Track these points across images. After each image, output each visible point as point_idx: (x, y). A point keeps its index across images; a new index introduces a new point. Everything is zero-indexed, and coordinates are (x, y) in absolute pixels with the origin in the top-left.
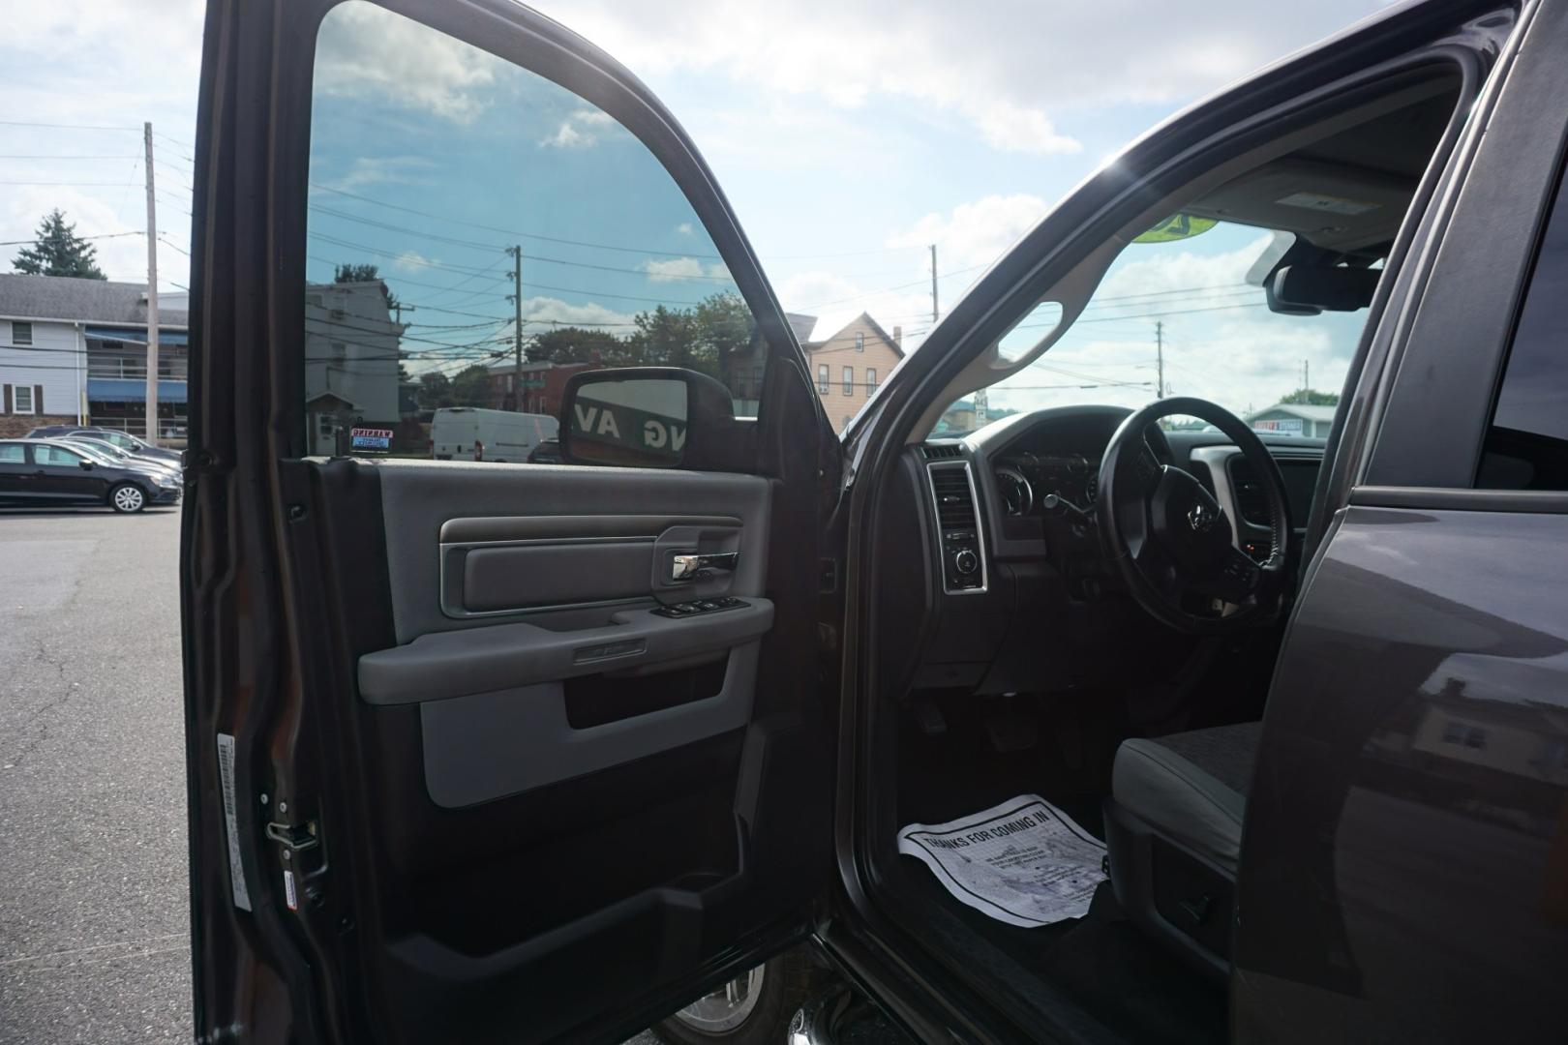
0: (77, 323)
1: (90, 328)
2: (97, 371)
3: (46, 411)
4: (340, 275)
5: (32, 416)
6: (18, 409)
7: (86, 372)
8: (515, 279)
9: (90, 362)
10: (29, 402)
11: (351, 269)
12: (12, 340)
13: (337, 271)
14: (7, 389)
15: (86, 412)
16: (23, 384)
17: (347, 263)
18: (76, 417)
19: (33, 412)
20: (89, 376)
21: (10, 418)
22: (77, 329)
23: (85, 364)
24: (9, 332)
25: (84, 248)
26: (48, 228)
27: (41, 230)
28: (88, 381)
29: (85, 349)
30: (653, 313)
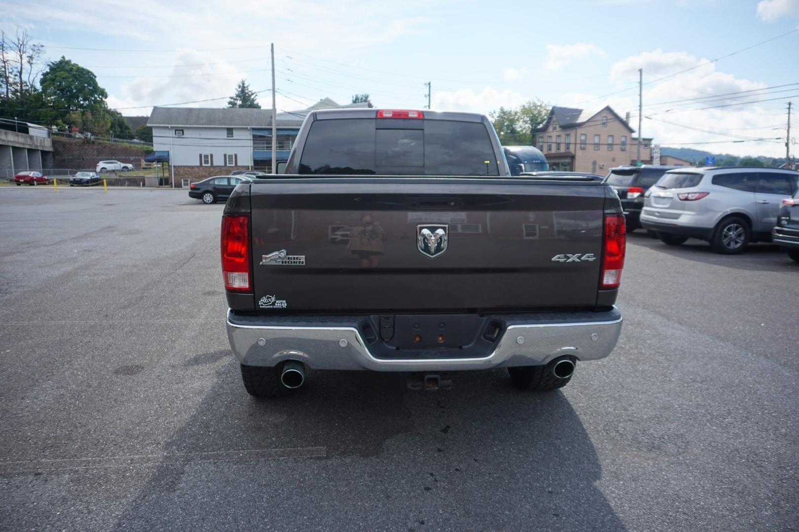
0: (249, 127)
1: (254, 129)
2: (257, 147)
3: (239, 164)
4: (354, 99)
5: (233, 167)
6: (229, 164)
7: (252, 148)
8: (428, 97)
9: (254, 143)
10: (232, 161)
11: (359, 96)
12: (226, 136)
13: (353, 97)
14: (225, 156)
15: (252, 164)
16: (230, 154)
17: (357, 94)
18: (249, 167)
19: (234, 165)
20: (253, 149)
21: (226, 168)
22: (249, 130)
23: (252, 145)
24: (225, 133)
25: (252, 94)
26: (240, 87)
27: (237, 87)
28: (253, 152)
29: (252, 138)
30: (498, 111)
